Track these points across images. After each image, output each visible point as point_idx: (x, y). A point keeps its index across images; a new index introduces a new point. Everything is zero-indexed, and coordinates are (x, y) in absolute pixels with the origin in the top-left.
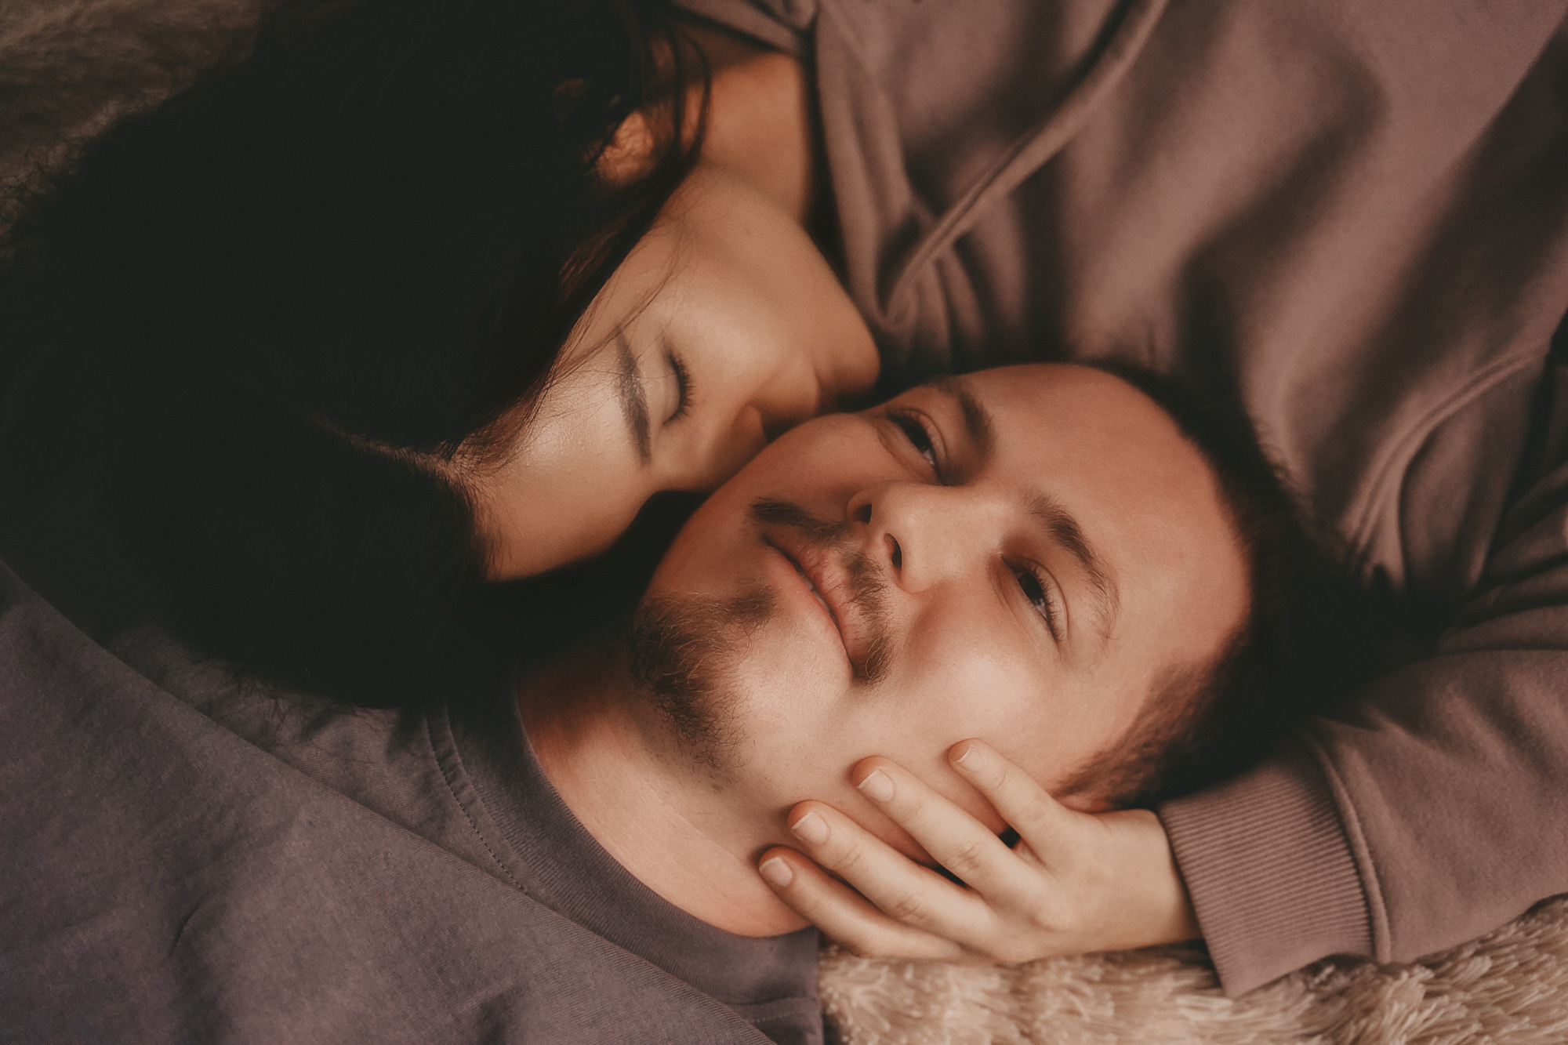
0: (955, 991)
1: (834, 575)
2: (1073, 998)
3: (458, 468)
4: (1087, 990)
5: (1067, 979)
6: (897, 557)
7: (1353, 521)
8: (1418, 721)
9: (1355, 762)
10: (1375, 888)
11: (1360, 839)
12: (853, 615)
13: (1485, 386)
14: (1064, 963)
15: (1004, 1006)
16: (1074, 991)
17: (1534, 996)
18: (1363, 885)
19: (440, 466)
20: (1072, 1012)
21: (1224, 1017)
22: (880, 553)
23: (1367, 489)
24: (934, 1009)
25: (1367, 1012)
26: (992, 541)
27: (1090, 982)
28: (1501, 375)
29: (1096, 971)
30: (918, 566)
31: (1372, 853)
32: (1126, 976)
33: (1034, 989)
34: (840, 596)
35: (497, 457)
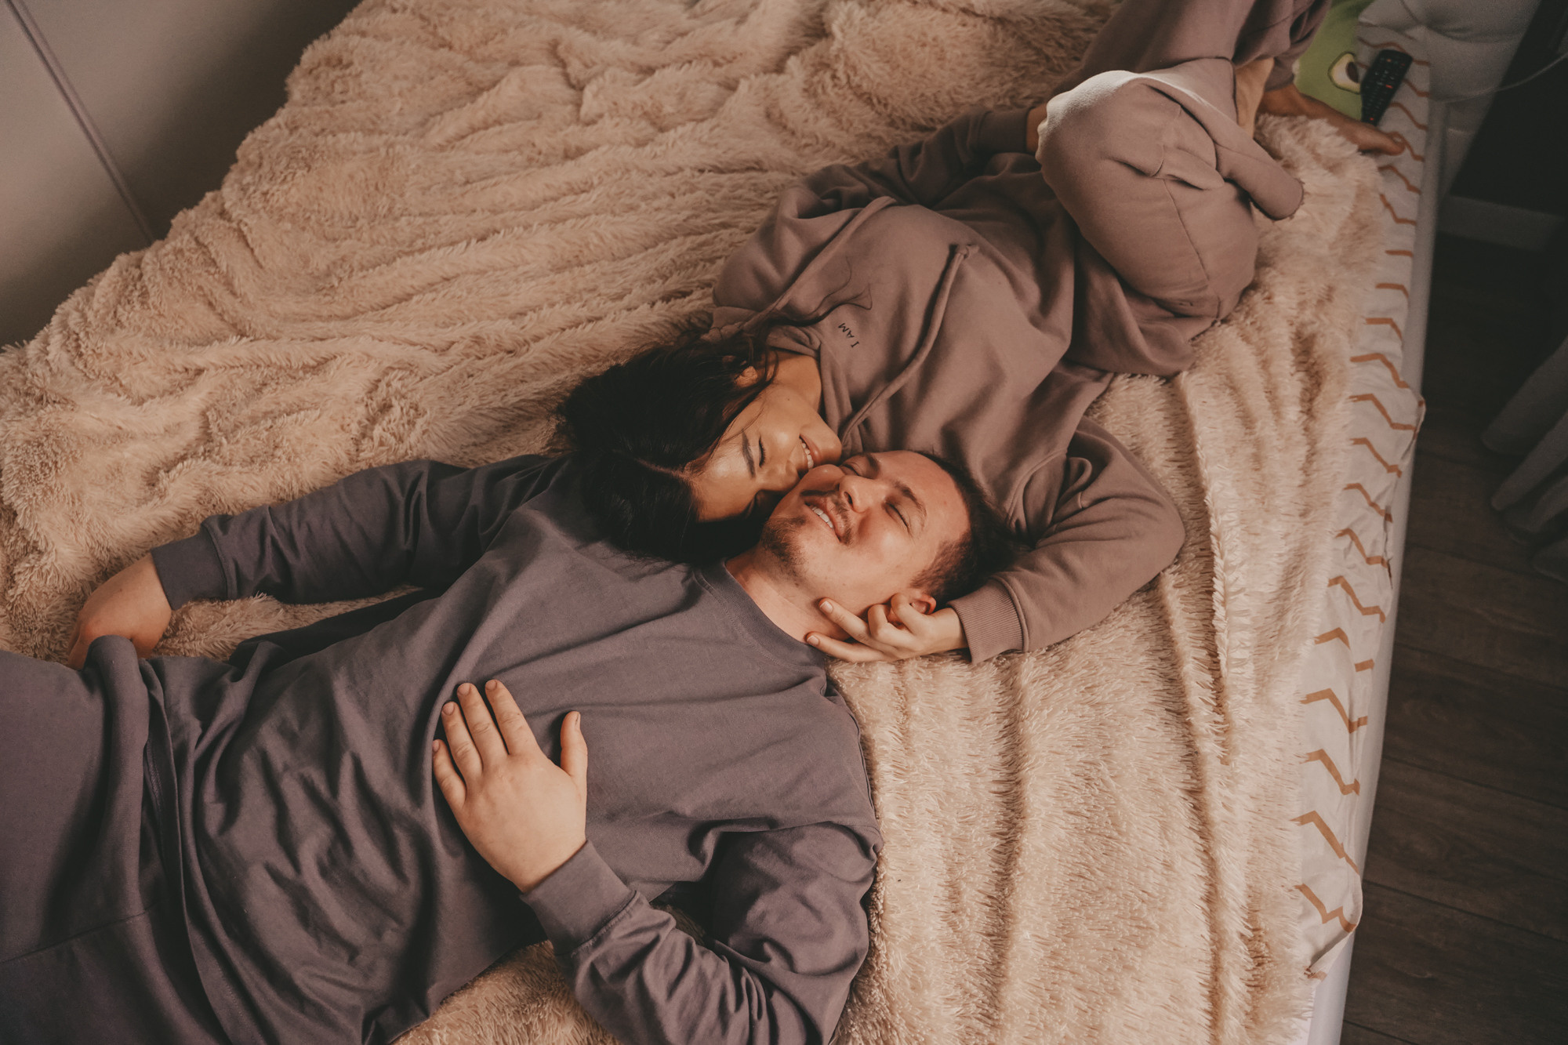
0: (880, 671)
1: (830, 505)
2: (919, 674)
3: (685, 475)
4: (923, 671)
5: (916, 666)
6: (851, 501)
7: (1007, 506)
8: (1033, 568)
9: (1015, 582)
10: (1024, 622)
11: (1019, 605)
12: (839, 519)
13: (1047, 461)
14: (915, 661)
15: (896, 676)
16: (919, 671)
17: (1069, 666)
18: (1020, 621)
19: (681, 475)
20: (918, 679)
21: (969, 678)
22: (845, 500)
23: (1013, 493)
24: (873, 676)
25: (1016, 674)
26: (883, 497)
27: (924, 668)
28: (1053, 457)
29: (926, 663)
30: (857, 502)
31: (1023, 610)
32: (936, 665)
33: (905, 672)
34: (832, 513)
35: (699, 471)
